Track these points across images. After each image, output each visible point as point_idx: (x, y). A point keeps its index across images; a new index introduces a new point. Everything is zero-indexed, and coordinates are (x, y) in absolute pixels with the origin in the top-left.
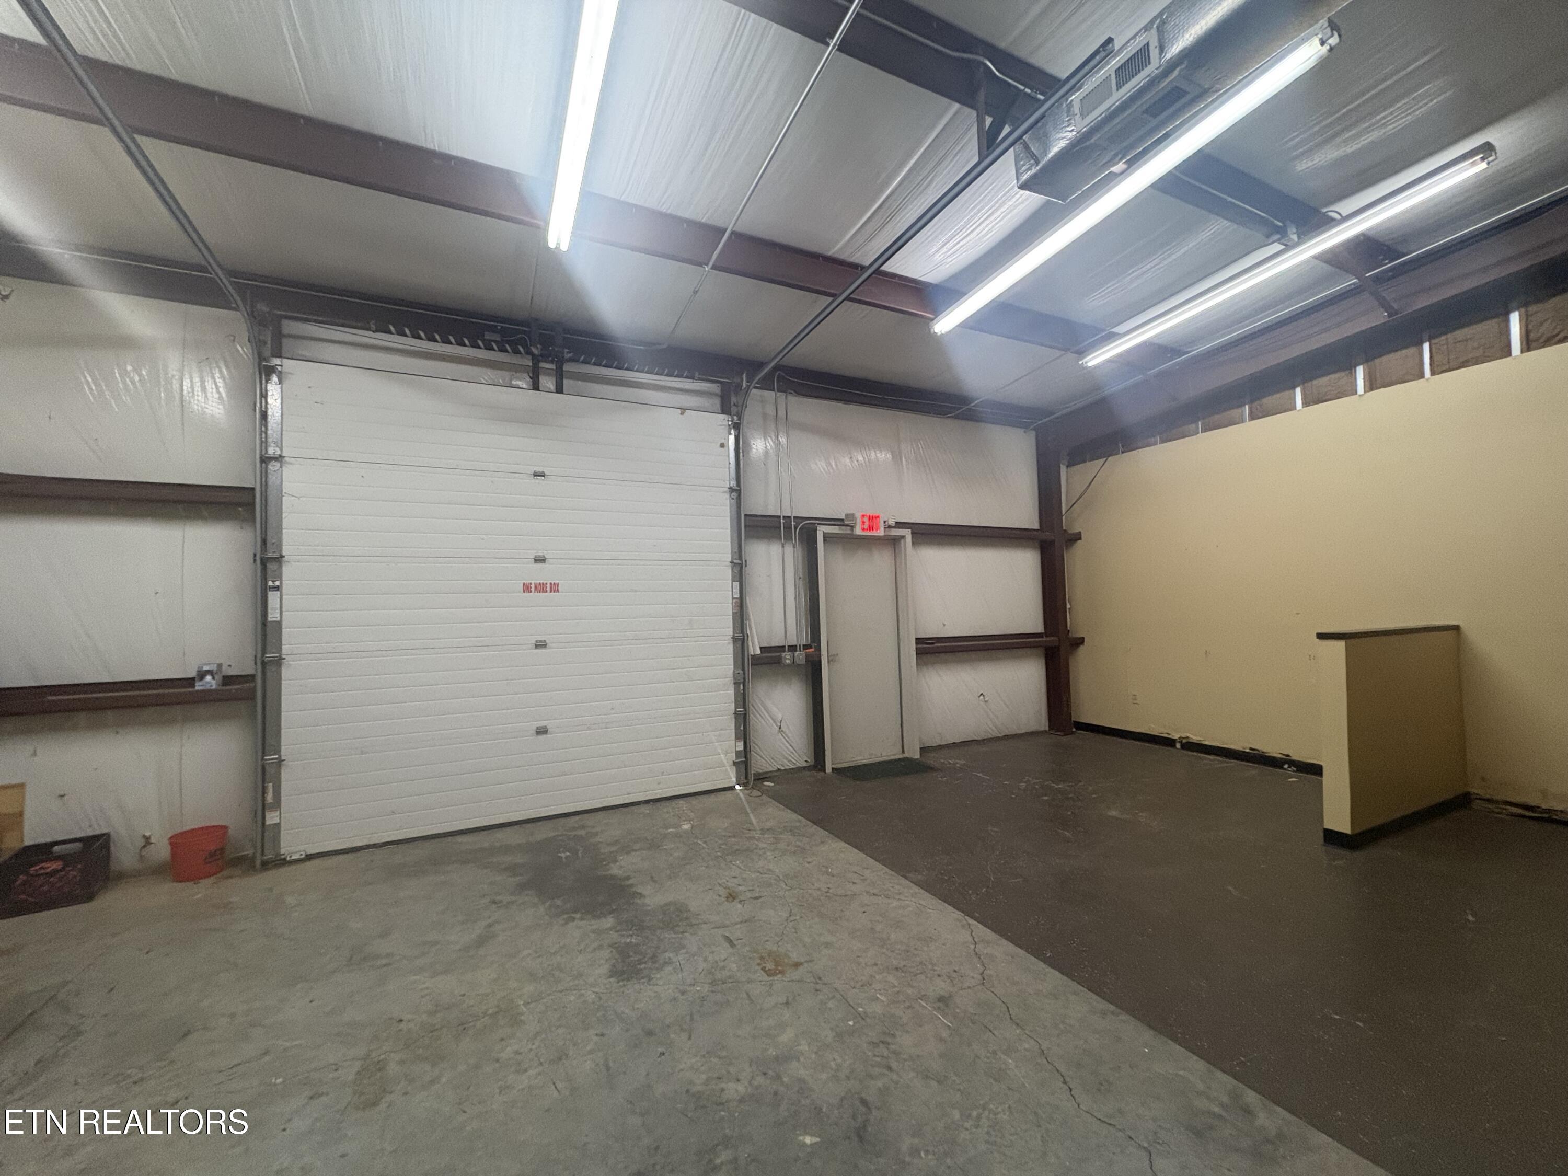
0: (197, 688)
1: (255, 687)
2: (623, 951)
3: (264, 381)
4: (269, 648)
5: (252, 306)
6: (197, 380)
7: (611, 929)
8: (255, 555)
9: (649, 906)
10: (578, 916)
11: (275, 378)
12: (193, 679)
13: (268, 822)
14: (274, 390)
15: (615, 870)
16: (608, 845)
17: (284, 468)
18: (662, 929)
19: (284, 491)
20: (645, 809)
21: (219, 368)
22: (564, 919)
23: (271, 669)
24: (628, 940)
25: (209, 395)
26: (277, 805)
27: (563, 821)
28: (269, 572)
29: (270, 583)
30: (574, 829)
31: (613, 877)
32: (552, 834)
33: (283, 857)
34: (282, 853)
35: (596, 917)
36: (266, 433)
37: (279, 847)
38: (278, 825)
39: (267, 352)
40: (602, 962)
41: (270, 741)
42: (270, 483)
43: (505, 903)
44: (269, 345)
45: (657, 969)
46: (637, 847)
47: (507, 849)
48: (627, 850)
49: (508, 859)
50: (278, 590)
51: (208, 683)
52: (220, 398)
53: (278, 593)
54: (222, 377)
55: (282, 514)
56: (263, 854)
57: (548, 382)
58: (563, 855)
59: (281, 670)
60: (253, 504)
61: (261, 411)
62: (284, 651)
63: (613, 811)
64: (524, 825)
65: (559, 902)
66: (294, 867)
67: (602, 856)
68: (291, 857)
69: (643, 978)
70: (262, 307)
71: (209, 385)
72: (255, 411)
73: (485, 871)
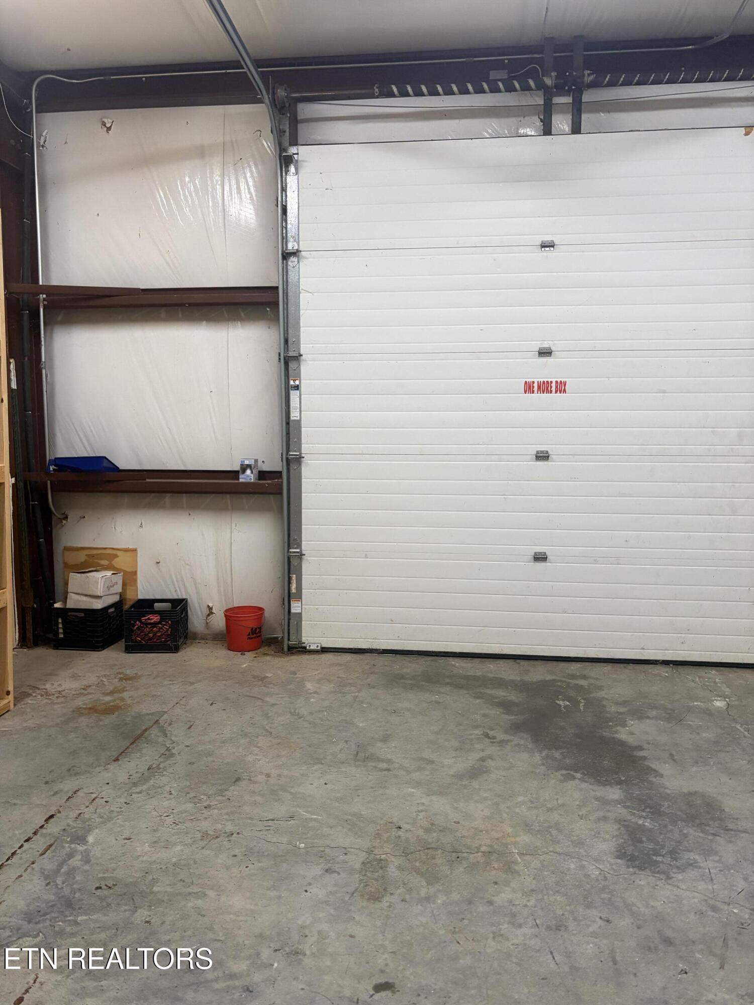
0: (241, 480)
1: (282, 482)
2: (633, 833)
3: (284, 174)
4: (291, 447)
5: (274, 94)
6: (234, 182)
7: (618, 802)
8: (280, 355)
9: (667, 788)
10: (578, 775)
11: (292, 169)
12: (238, 472)
13: (293, 611)
14: (291, 180)
15: (623, 735)
16: (617, 704)
17: (301, 263)
18: (685, 821)
19: (301, 287)
20: (664, 671)
21: (250, 166)
22: (562, 775)
23: (293, 466)
24: (640, 822)
25: (243, 196)
26: (299, 596)
27: (562, 665)
28: (290, 372)
29: (292, 383)
30: (574, 677)
31: (622, 743)
32: (548, 677)
33: (303, 645)
34: (303, 641)
35: (599, 782)
36: (286, 228)
37: (301, 637)
38: (300, 614)
39: (286, 143)
40: (607, 837)
41: (294, 536)
42: (290, 280)
43: (498, 740)
44: (287, 134)
45: (678, 868)
46: (653, 713)
47: (500, 683)
48: (639, 714)
49: (501, 693)
50: (298, 389)
51: (248, 476)
52: (251, 197)
53: (298, 392)
54: (252, 176)
55: (299, 312)
56: (289, 640)
57: (562, 122)
58: (561, 703)
59: (301, 469)
60: (277, 304)
61: (282, 205)
62: (303, 451)
63: (622, 665)
64: (518, 661)
65: (557, 755)
66: (312, 656)
67: (608, 715)
68: (310, 646)
69: (658, 872)
70: (281, 93)
71: (243, 185)
72: (277, 206)
73: (478, 701)
